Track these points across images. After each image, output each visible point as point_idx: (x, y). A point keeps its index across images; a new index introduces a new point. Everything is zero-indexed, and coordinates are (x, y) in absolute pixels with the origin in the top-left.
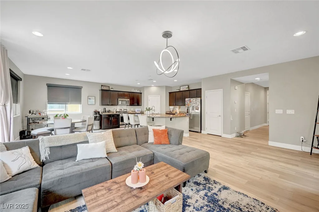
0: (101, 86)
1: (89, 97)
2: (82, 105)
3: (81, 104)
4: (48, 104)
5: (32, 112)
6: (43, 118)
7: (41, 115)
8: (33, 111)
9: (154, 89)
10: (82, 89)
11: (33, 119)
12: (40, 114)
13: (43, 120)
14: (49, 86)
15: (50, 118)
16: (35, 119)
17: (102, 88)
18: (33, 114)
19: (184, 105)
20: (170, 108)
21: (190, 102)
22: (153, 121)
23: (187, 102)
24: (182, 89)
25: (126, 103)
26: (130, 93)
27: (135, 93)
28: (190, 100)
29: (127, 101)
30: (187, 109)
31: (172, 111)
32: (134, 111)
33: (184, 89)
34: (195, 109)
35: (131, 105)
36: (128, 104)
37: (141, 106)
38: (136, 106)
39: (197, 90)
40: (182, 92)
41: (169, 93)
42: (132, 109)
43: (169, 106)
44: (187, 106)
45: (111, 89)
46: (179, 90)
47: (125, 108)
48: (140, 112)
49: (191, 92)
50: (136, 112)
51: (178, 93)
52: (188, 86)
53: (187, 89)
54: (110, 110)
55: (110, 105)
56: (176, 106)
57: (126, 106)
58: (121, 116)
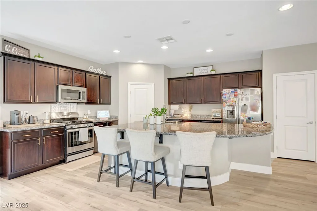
9: (139, 69)
17: (7, 50)
19: (206, 103)
20: (171, 109)
21: (234, 95)
22: (161, 144)
23: (228, 95)
24: (199, 72)
25: (80, 98)
26: (87, 74)
27: (98, 76)
28: (235, 92)
29: (80, 93)
30: (226, 109)
31: (174, 115)
32: (93, 117)
33: (202, 72)
34: (249, 109)
35: (87, 103)
36: (84, 99)
37: (110, 104)
38: (100, 104)
39: (240, 74)
40: (201, 78)
41: (169, 79)
42: (89, 113)
43: (169, 105)
44: (226, 103)
45: (35, 56)
46: (191, 73)
47: (73, 111)
48: (109, 118)
49: (223, 77)
50: (99, 119)
51: (192, 80)
52: (212, 67)
53: (213, 73)
54: (33, 117)
55: (35, 102)
56: (185, 103)
57: (75, 104)
58: (68, 131)
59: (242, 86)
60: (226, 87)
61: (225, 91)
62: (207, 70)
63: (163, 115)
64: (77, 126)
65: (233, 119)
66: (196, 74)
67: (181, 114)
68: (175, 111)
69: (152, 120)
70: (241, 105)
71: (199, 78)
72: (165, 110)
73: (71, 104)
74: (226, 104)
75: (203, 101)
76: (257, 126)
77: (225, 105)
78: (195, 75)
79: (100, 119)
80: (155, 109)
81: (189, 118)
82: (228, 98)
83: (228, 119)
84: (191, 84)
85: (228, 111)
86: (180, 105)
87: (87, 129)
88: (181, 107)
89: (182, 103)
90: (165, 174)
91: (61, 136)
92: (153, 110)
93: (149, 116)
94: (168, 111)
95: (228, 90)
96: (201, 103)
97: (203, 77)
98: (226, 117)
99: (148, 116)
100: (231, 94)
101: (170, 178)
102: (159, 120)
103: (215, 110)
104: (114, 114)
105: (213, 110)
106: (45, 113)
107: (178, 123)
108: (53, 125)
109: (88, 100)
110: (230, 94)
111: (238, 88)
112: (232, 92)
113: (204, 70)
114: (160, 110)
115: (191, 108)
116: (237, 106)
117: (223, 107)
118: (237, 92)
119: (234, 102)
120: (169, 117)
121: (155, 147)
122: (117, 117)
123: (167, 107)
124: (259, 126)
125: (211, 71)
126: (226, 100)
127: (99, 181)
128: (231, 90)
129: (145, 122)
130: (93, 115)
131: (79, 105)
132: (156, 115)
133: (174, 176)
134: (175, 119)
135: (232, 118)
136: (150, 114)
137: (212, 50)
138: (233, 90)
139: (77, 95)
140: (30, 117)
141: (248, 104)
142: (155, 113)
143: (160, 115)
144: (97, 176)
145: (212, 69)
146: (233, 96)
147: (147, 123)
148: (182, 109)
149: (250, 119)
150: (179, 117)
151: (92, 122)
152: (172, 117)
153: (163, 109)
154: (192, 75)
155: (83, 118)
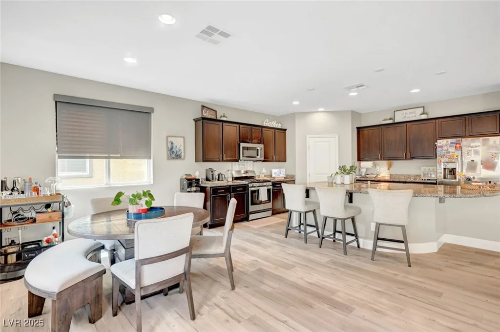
0: (200, 108)
1: (170, 139)
2: (151, 161)
3: (150, 158)
4: (59, 157)
5: (10, 186)
6: (48, 206)
7: (42, 194)
8: (14, 183)
9: (320, 119)
10: (153, 115)
11: (14, 209)
12: (37, 190)
13: (49, 210)
14: (61, 102)
15: (69, 204)
16: (23, 207)
17: (204, 115)
18: (16, 193)
19: (412, 158)
20: (362, 166)
21: (456, 148)
22: (351, 204)
23: (445, 148)
24: (403, 117)
25: (258, 155)
26: (264, 129)
27: (274, 130)
28: (456, 144)
29: (258, 150)
30: (443, 167)
31: (365, 174)
32: (268, 176)
33: (407, 116)
34: (479, 166)
35: (264, 161)
36: (261, 157)
37: (285, 161)
38: (276, 161)
39: (467, 117)
40: (405, 125)
41: (359, 129)
42: (264, 171)
43: (359, 162)
44: (442, 159)
45: (221, 117)
46: (390, 119)
47: (250, 169)
48: (285, 178)
49: (440, 123)
50: (274, 178)
51: (391, 128)
52: (422, 108)
53: (424, 117)
54: (222, 175)
55: (223, 161)
56: (381, 159)
57: (252, 162)
58: (250, 189)
59: (471, 134)
60: (444, 136)
61: (440, 143)
62: (415, 112)
63: (352, 174)
64: (258, 184)
65: (454, 180)
66: (398, 119)
67: (376, 173)
68: (367, 169)
69: (338, 179)
70: (467, 161)
71: (402, 125)
72: (354, 168)
73: (248, 161)
74: (443, 161)
75: (408, 156)
76: (480, 188)
77: (441, 161)
78: (396, 121)
79: (276, 178)
80: (343, 166)
81: (387, 178)
82: (445, 152)
83: (445, 180)
84: (390, 134)
85: (447, 170)
86: (374, 161)
87: (266, 188)
88: (375, 165)
89: (377, 159)
90: (355, 235)
91: (244, 193)
92: (340, 167)
93: (336, 174)
94: (357, 169)
95: (446, 140)
96: (406, 159)
97: (408, 124)
98: (443, 177)
99: (333, 175)
100: (450, 146)
101: (361, 241)
102: (348, 179)
103: (427, 168)
104: (290, 173)
105: (423, 168)
106: (228, 170)
107: (371, 183)
108: (235, 182)
109: (265, 158)
110: (448, 146)
111: (465, 137)
112: (452, 143)
113: (410, 113)
114: (348, 168)
115: (390, 166)
116: (460, 163)
117: (438, 164)
118: (460, 144)
119: (455, 157)
120: (358, 177)
121: (345, 207)
122: (294, 176)
123: (357, 163)
124: (483, 187)
125: (421, 114)
126: (442, 154)
127: (286, 237)
128: (450, 140)
129: (330, 182)
130: (269, 174)
131: (255, 163)
132: (344, 173)
133: (366, 238)
134: (368, 179)
135: (452, 179)
136: (337, 172)
137: (419, 90)
138: (454, 140)
139: (256, 152)
140: (219, 174)
141: (478, 159)
142: (343, 171)
143: (348, 174)
144: (285, 232)
145: (423, 111)
146: (454, 149)
147: (332, 183)
148: (377, 166)
149: (469, 179)
150: (371, 178)
151: (270, 181)
152: (363, 178)
153: (352, 167)
154: (391, 122)
155: (259, 176)
